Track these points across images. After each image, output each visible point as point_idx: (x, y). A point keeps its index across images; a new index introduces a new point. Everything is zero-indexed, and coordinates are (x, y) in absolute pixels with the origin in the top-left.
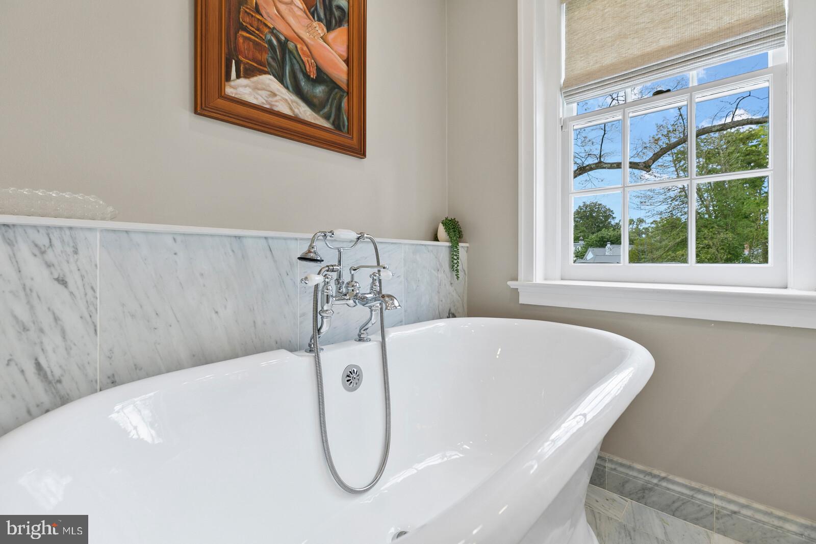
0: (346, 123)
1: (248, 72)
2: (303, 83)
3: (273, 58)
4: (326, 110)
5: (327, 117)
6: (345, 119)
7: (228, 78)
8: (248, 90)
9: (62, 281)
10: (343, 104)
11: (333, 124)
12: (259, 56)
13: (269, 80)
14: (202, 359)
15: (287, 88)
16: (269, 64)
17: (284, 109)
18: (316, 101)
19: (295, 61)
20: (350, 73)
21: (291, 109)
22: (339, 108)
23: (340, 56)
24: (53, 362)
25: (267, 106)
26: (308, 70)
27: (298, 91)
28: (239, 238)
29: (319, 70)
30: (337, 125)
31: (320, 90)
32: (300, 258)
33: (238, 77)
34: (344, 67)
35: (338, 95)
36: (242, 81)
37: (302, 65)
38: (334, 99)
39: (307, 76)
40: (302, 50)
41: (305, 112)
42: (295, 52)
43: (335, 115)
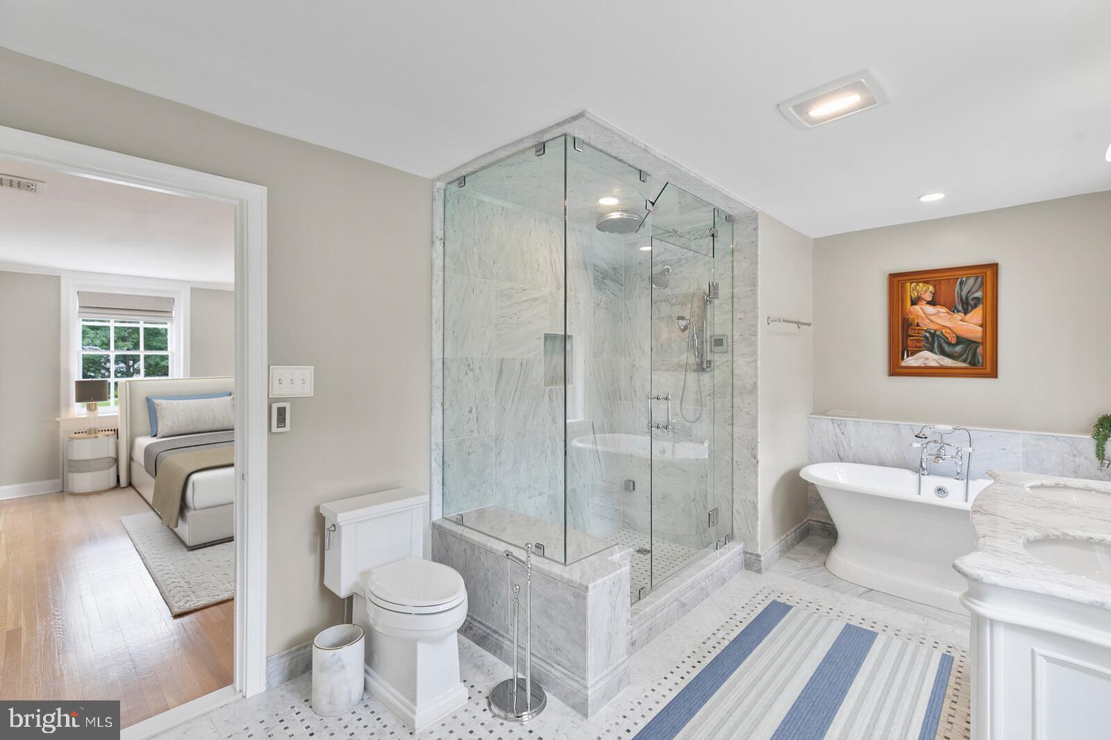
0: (981, 360)
1: (913, 353)
2: (947, 348)
3: (927, 343)
4: (964, 357)
5: (964, 361)
6: (980, 358)
7: (903, 359)
8: (912, 361)
9: (843, 434)
10: (978, 351)
11: (969, 363)
12: (918, 345)
13: (926, 354)
14: (882, 464)
15: (936, 353)
16: (924, 346)
17: (934, 364)
18: (955, 354)
19: (941, 339)
20: (985, 332)
21: (938, 363)
22: (975, 354)
23: (976, 324)
24: (841, 454)
25: (923, 365)
26: (950, 340)
27: (943, 353)
28: (897, 425)
29: (958, 337)
30: (973, 363)
31: (958, 349)
32: (916, 436)
33: (908, 357)
34: (980, 329)
35: (974, 347)
36: (910, 358)
37: (946, 340)
38: (971, 349)
39: (949, 344)
40: (946, 332)
41: (948, 362)
42: (941, 335)
43: (971, 358)
